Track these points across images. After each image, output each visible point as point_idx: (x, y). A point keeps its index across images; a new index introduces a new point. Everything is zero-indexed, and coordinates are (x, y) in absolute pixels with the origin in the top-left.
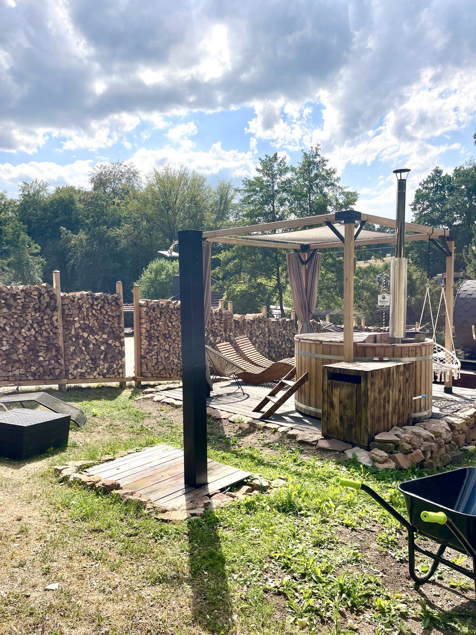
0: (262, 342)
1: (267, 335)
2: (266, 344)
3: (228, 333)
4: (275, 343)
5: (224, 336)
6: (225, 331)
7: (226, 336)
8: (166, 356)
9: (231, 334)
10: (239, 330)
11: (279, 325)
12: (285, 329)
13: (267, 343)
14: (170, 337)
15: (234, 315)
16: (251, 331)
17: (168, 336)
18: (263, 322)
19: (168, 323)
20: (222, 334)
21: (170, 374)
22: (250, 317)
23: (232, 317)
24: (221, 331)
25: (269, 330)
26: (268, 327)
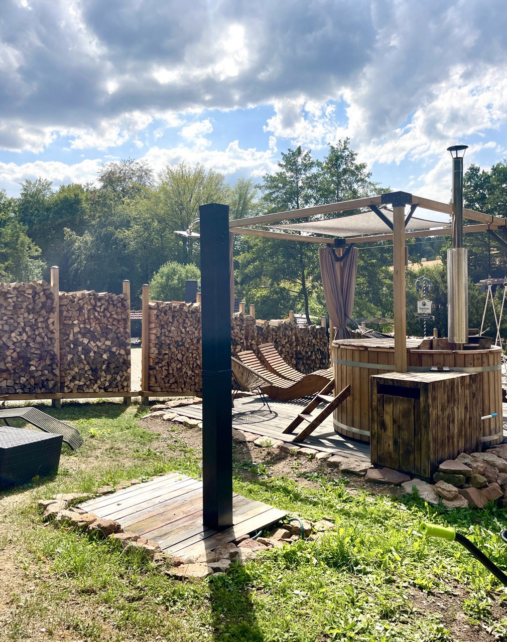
0: (288, 352)
1: (294, 344)
2: (293, 355)
3: (250, 341)
4: (304, 353)
5: (245, 344)
6: (246, 339)
7: (247, 345)
8: (178, 367)
9: (253, 342)
10: (262, 338)
11: (308, 333)
12: (315, 337)
13: (294, 353)
14: (183, 345)
15: (257, 321)
16: (276, 339)
17: (181, 343)
18: (289, 329)
19: (181, 328)
20: (243, 343)
21: (182, 389)
22: (274, 322)
23: (255, 323)
24: (241, 339)
25: (297, 338)
26: (295, 334)
